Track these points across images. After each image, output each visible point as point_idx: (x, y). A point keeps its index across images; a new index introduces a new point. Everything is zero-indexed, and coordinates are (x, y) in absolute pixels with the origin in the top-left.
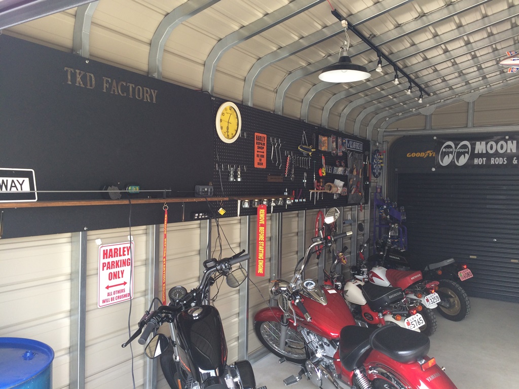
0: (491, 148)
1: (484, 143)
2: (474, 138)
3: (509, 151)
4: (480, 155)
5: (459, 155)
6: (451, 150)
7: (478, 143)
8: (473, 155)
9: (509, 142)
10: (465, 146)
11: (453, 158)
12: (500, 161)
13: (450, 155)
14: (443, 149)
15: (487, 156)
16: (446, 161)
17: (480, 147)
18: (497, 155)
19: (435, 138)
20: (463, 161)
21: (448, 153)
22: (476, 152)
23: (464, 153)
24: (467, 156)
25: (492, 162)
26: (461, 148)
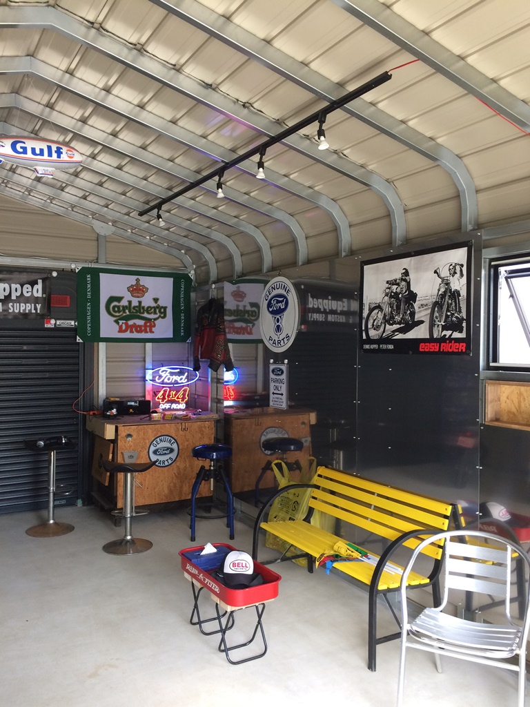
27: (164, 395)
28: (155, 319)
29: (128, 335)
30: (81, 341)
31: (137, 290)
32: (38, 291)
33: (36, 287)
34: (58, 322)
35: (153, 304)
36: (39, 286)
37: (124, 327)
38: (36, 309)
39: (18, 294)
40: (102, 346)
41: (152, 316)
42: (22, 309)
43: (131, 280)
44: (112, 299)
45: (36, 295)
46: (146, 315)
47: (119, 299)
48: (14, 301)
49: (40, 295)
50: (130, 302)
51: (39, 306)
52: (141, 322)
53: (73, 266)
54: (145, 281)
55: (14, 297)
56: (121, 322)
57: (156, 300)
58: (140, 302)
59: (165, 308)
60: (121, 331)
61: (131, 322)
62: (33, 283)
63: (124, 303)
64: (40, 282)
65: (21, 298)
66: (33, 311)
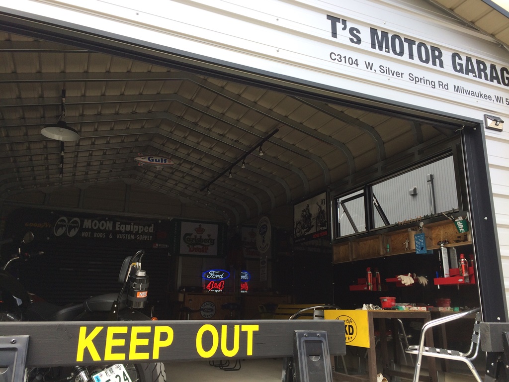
0: (95, 225)
1: (90, 221)
2: (83, 216)
3: (107, 229)
4: (87, 230)
5: (70, 228)
6: (65, 224)
7: (86, 220)
8: (82, 230)
9: (108, 222)
10: (76, 222)
11: (66, 230)
12: (101, 235)
14: (58, 222)
15: (92, 230)
16: (60, 232)
17: (87, 224)
18: (99, 230)
19: (52, 212)
20: (73, 233)
21: (62, 226)
22: (84, 227)
23: (74, 227)
24: (77, 230)
25: (95, 236)
26: (73, 222)
27: (211, 285)
28: (209, 245)
29: (194, 253)
30: (170, 255)
31: (200, 230)
32: (151, 229)
33: (150, 228)
34: (160, 245)
35: (207, 238)
36: (152, 227)
37: (192, 249)
38: (150, 238)
39: (142, 231)
40: (180, 259)
41: (207, 244)
42: (143, 238)
43: (197, 225)
44: (186, 235)
45: (150, 231)
46: (203, 243)
47: (190, 235)
48: (139, 234)
49: (152, 231)
50: (196, 236)
51: (151, 237)
52: (201, 247)
53: (169, 218)
54: (204, 226)
55: (140, 232)
56: (190, 246)
57: (209, 236)
58: (201, 237)
59: (214, 240)
60: (190, 251)
61: (196, 247)
62: (149, 226)
63: (193, 237)
64: (153, 225)
65: (143, 233)
66: (148, 239)
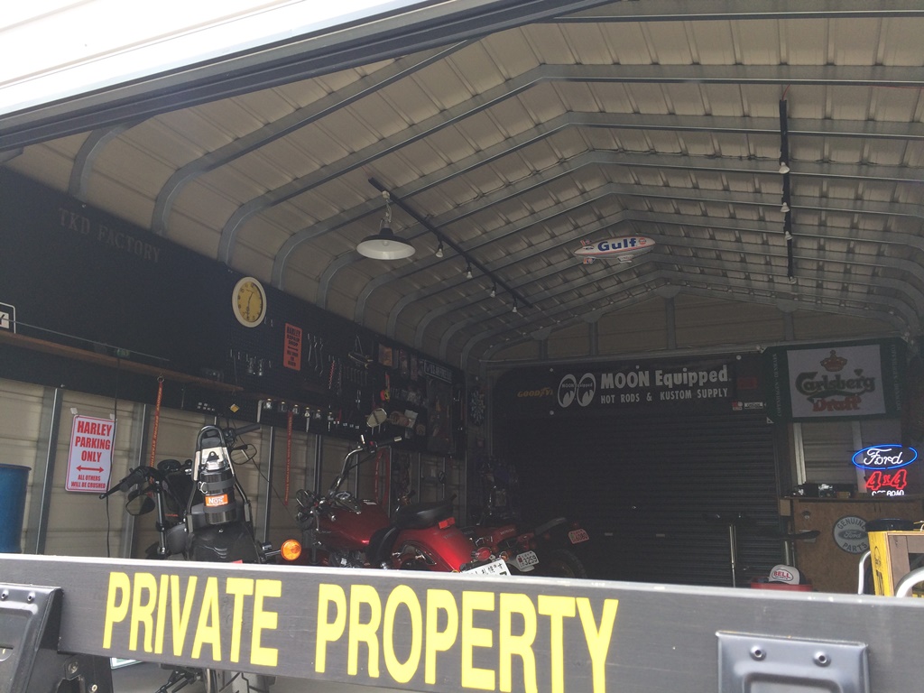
0: (620, 382)
1: (611, 375)
2: (599, 369)
3: (641, 385)
4: (607, 392)
5: (582, 392)
6: (572, 386)
7: (604, 376)
8: (600, 392)
9: (641, 373)
10: (588, 380)
11: (576, 397)
12: (631, 398)
13: (571, 392)
14: (562, 385)
15: (616, 391)
16: (567, 401)
17: (607, 381)
18: (627, 390)
19: (552, 370)
20: (587, 399)
21: (568, 390)
22: (603, 387)
23: (588, 389)
24: (592, 393)
25: (623, 400)
26: (584, 382)
27: (876, 479)
29: (826, 413)
30: (772, 422)
31: (834, 363)
32: (723, 375)
33: (721, 372)
34: (746, 405)
35: (855, 377)
36: (725, 371)
37: (820, 404)
38: (723, 393)
39: (705, 380)
40: (797, 428)
42: (709, 394)
43: (825, 353)
45: (721, 380)
48: (701, 388)
49: (725, 379)
51: (725, 391)
53: (758, 348)
54: (842, 352)
55: (701, 384)
62: (718, 369)
64: (725, 366)
65: (708, 385)
66: (720, 396)
